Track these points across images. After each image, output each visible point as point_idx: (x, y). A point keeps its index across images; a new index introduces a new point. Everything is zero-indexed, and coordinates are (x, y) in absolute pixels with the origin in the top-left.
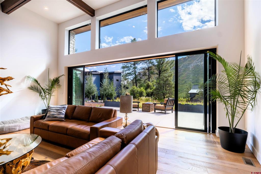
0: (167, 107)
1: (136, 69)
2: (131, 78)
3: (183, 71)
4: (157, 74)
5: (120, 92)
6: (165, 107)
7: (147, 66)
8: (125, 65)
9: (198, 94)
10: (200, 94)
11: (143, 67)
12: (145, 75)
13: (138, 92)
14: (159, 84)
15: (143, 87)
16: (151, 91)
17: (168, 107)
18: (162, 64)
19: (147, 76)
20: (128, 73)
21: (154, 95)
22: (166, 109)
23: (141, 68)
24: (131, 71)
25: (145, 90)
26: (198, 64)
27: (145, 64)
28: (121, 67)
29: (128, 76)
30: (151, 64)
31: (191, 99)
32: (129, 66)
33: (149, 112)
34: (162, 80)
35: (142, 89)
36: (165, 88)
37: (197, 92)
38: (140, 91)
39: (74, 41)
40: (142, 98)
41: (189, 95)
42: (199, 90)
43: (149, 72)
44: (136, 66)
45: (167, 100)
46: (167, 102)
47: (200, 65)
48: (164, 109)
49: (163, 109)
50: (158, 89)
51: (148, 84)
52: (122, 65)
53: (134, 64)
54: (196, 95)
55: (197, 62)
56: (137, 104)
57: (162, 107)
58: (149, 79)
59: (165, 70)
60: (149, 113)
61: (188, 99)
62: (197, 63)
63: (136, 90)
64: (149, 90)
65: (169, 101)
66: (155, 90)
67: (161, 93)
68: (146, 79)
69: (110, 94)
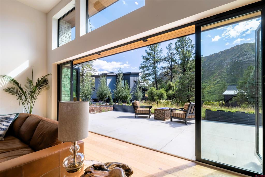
0: (188, 114)
1: (156, 69)
2: (151, 79)
3: (215, 70)
4: (181, 73)
5: (136, 95)
6: (186, 114)
7: (169, 65)
8: (143, 65)
9: (236, 97)
10: (239, 96)
11: (165, 66)
12: (166, 75)
13: (157, 94)
14: (182, 84)
15: (164, 88)
16: (173, 93)
17: (191, 114)
18: (188, 61)
19: (170, 76)
20: (147, 74)
21: (176, 98)
22: (187, 117)
23: (162, 67)
24: (150, 71)
25: (165, 92)
26: (235, 60)
27: (167, 63)
28: (139, 67)
29: (147, 77)
30: (174, 62)
31: (226, 102)
32: (149, 65)
33: (164, 120)
34: (186, 79)
35: (163, 91)
36: (191, 89)
37: (234, 94)
38: (159, 92)
39: (70, 34)
40: (161, 101)
41: (224, 97)
42: (237, 91)
43: (171, 71)
44: (156, 65)
45: (189, 106)
46: (188, 108)
47: (238, 61)
48: (184, 118)
49: (182, 117)
50: (181, 90)
51: (170, 84)
52: (141, 65)
53: (154, 63)
54: (234, 97)
55: (233, 57)
56: (148, 109)
57: (181, 114)
58: (172, 79)
59: (190, 68)
60: (163, 122)
61: (222, 102)
62: (233, 59)
63: (155, 91)
64: (171, 92)
65: (192, 106)
66: (177, 91)
67: (185, 95)
68: (169, 80)
69: (125, 96)
